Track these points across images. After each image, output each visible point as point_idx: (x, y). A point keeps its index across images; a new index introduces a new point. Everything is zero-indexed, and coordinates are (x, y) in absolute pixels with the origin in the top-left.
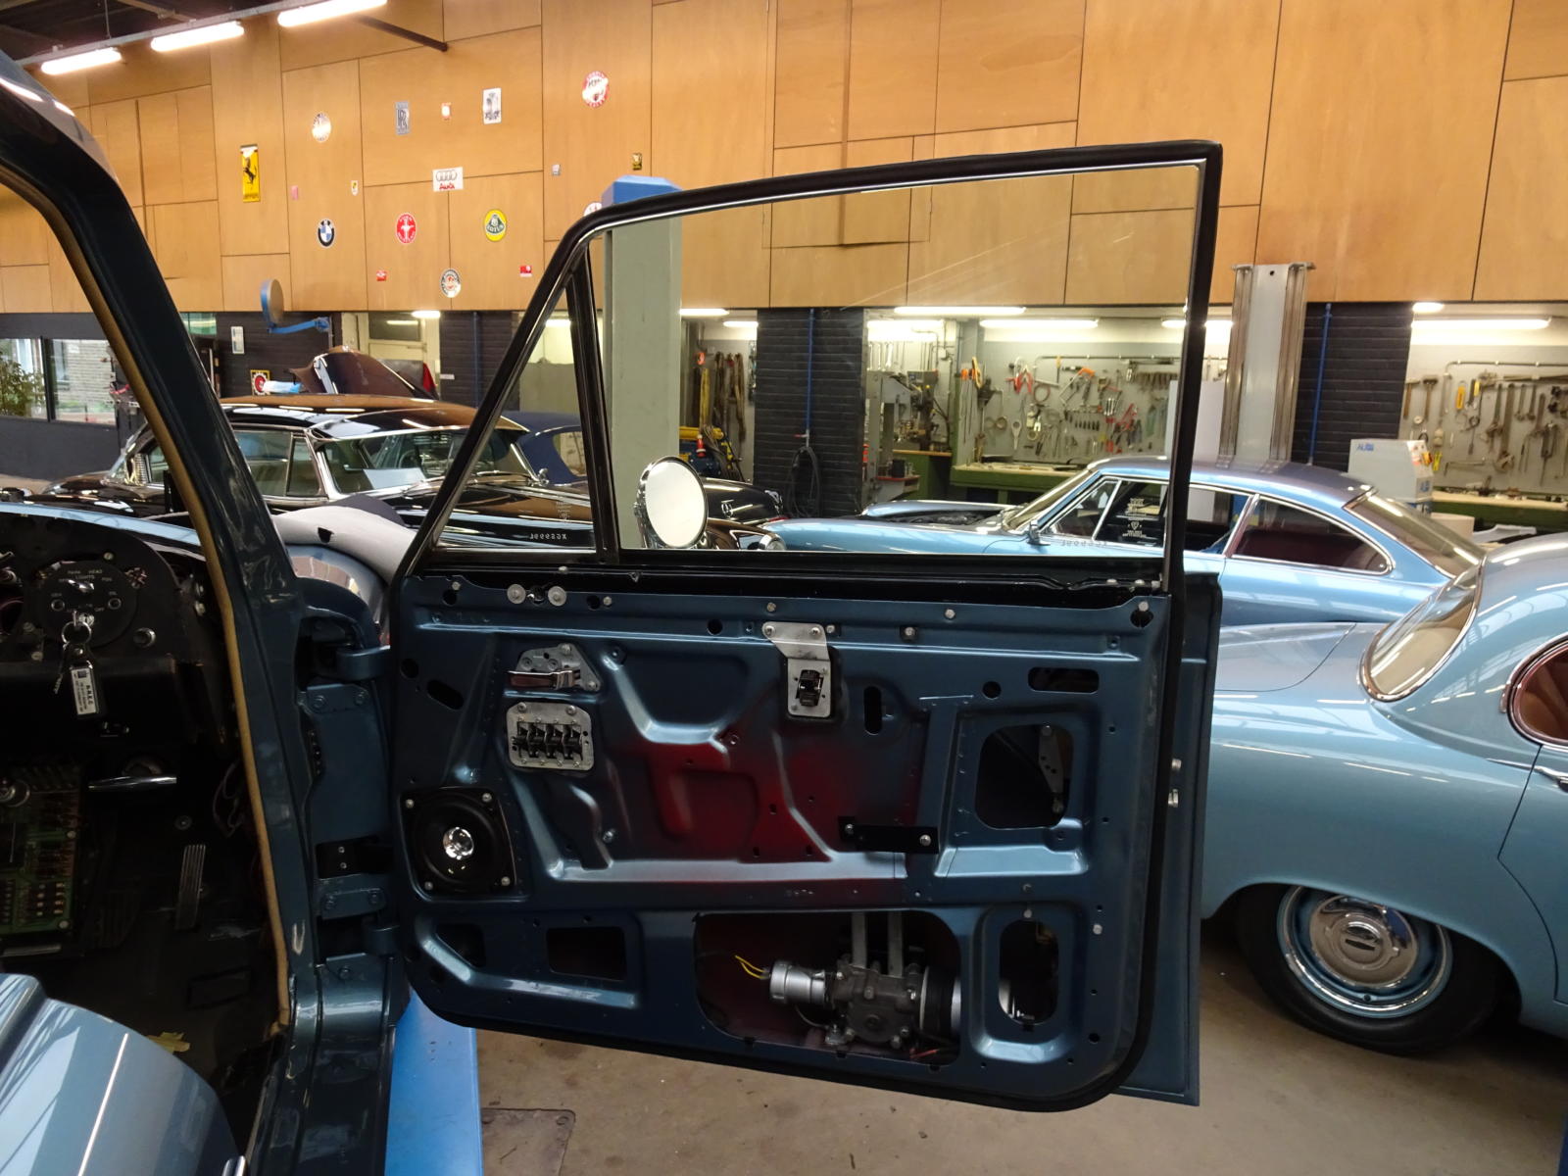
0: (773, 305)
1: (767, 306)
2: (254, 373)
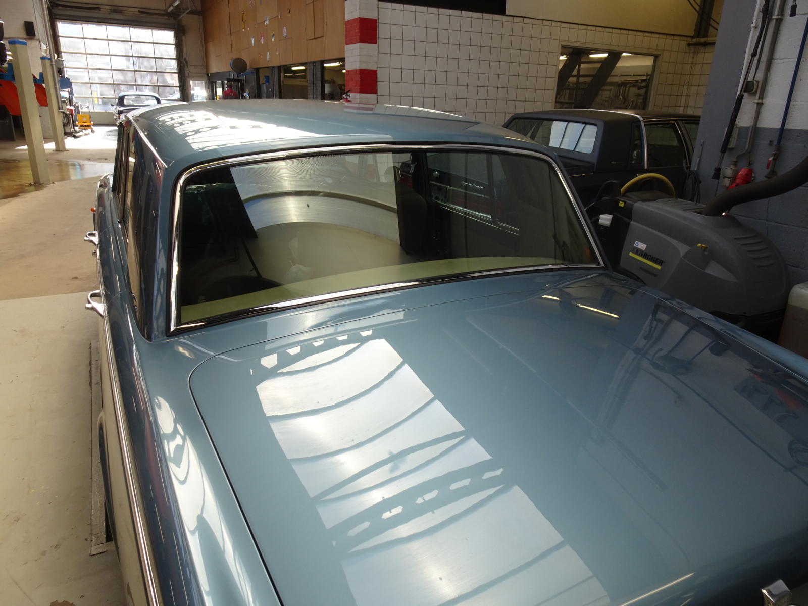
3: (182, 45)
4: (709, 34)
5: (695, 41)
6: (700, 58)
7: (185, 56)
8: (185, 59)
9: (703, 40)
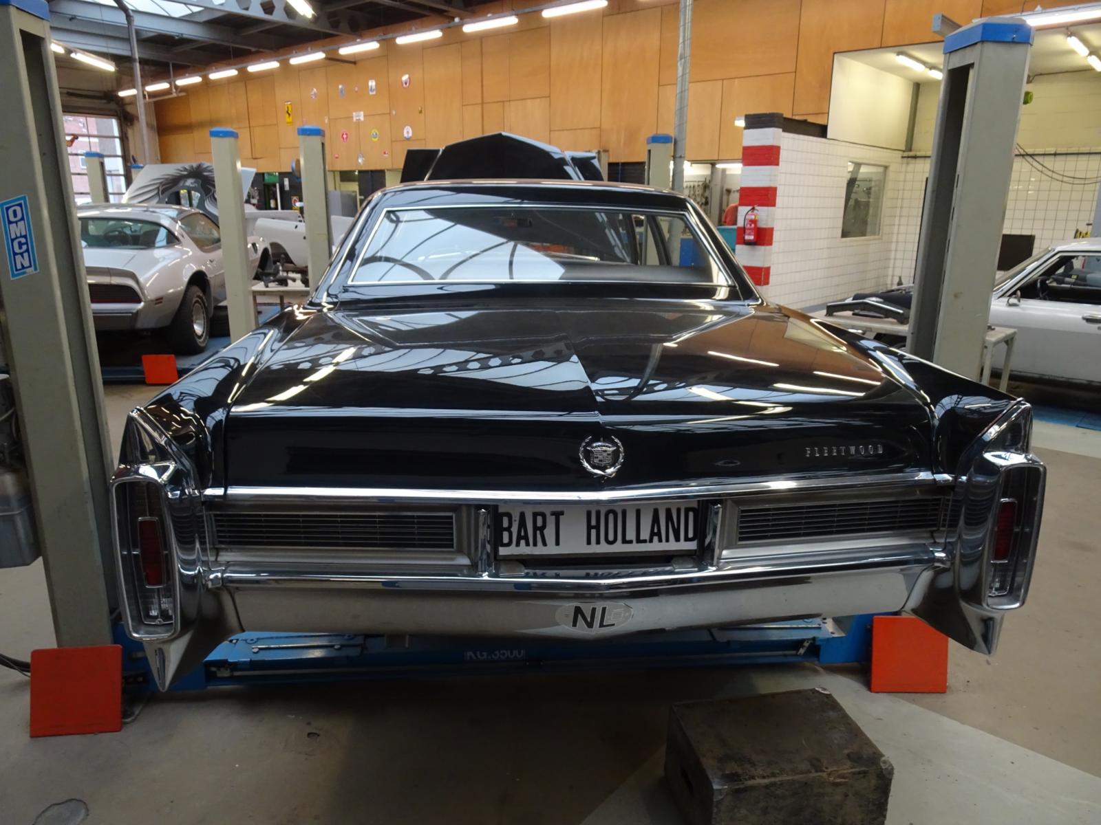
3: (127, 138)
4: (913, 149)
5: (906, 154)
6: (911, 167)
7: (132, 153)
8: (133, 157)
9: (911, 154)
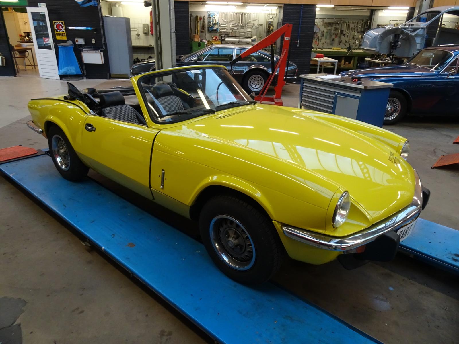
0: (290, 3)
1: (288, 3)
2: (55, 23)
